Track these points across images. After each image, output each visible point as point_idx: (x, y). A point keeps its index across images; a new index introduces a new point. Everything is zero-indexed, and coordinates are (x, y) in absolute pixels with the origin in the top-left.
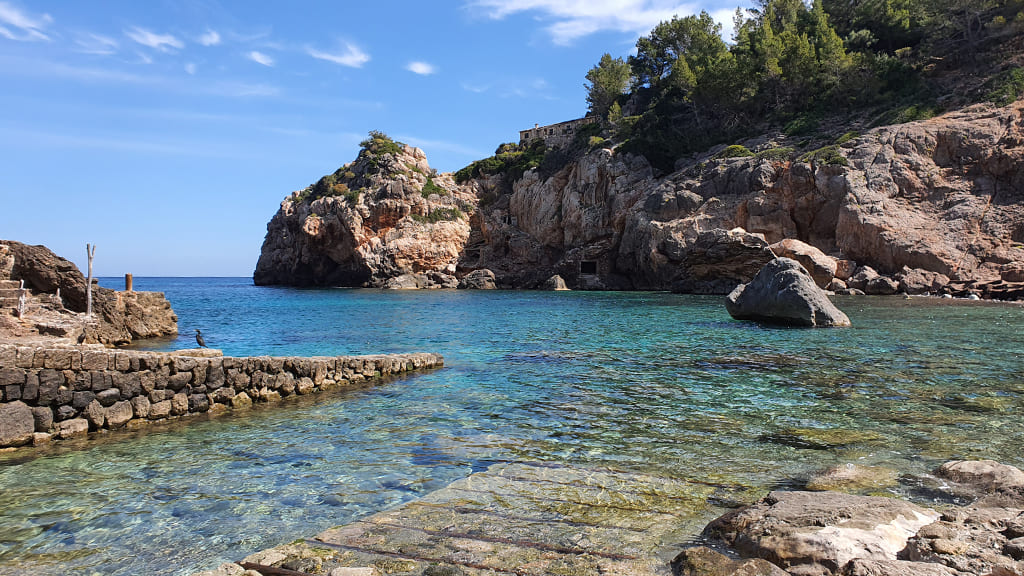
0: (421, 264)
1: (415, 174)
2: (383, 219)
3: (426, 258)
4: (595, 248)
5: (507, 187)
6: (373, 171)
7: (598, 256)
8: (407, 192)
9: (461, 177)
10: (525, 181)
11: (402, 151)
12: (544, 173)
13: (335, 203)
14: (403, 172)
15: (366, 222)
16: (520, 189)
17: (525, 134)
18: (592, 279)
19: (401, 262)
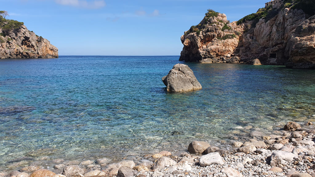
0: (219, 54)
1: (220, 23)
2: (207, 39)
3: (221, 52)
4: (276, 48)
5: (254, 25)
6: (206, 23)
7: (276, 51)
8: (216, 29)
9: (239, 23)
10: (259, 23)
11: (217, 15)
12: (266, 19)
13: (193, 35)
14: (215, 23)
15: (202, 40)
16: (257, 26)
17: (267, 4)
18: (273, 60)
19: (212, 54)
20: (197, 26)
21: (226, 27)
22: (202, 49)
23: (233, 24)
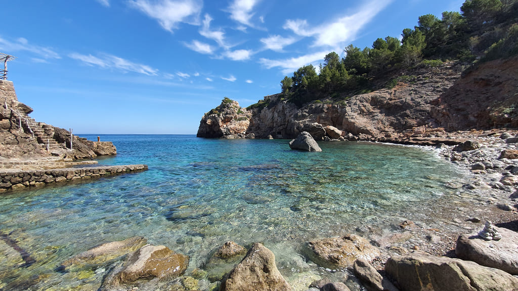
0: (236, 132)
1: (235, 108)
2: (227, 120)
3: (238, 130)
4: (281, 128)
5: (260, 111)
6: (225, 108)
7: (281, 130)
8: (233, 113)
9: (248, 109)
10: (264, 110)
11: (232, 102)
12: (269, 108)
13: (215, 116)
14: (232, 108)
15: (222, 121)
16: (263, 112)
17: (265, 97)
18: (280, 136)
19: (231, 131)
20: (217, 109)
21: (240, 112)
22: (223, 127)
23: (244, 110)
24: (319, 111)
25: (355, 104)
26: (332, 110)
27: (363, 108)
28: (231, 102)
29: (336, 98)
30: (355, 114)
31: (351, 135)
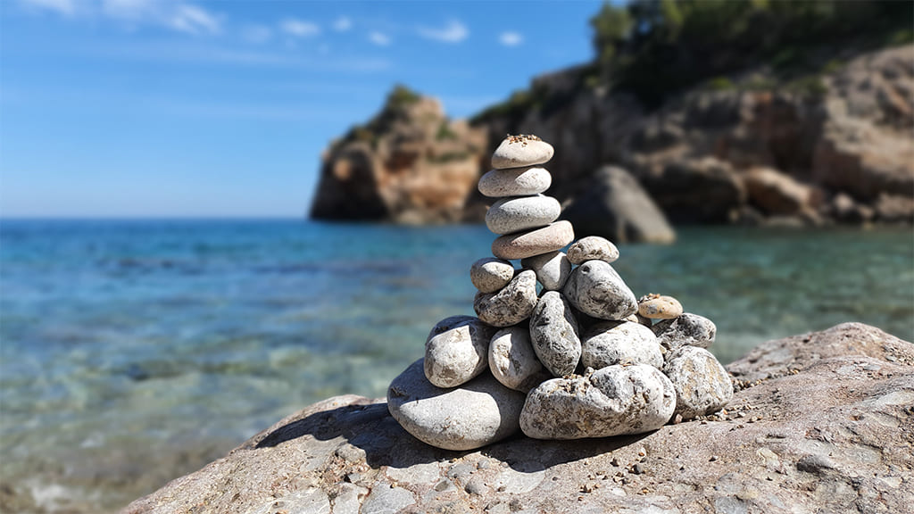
2: (401, 162)
6: (394, 120)
8: (421, 137)
11: (419, 100)
13: (361, 148)
14: (419, 119)
15: (386, 164)
20: (369, 127)
21: (445, 133)
22: (388, 187)
23: (459, 125)
24: (721, 118)
25: (865, 86)
26: (775, 112)
27: (896, 100)
28: (414, 99)
29: (786, 71)
30: (864, 126)
31: (844, 202)
